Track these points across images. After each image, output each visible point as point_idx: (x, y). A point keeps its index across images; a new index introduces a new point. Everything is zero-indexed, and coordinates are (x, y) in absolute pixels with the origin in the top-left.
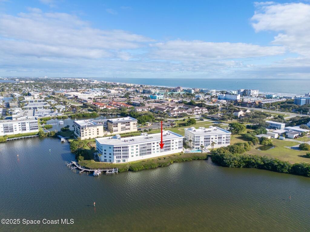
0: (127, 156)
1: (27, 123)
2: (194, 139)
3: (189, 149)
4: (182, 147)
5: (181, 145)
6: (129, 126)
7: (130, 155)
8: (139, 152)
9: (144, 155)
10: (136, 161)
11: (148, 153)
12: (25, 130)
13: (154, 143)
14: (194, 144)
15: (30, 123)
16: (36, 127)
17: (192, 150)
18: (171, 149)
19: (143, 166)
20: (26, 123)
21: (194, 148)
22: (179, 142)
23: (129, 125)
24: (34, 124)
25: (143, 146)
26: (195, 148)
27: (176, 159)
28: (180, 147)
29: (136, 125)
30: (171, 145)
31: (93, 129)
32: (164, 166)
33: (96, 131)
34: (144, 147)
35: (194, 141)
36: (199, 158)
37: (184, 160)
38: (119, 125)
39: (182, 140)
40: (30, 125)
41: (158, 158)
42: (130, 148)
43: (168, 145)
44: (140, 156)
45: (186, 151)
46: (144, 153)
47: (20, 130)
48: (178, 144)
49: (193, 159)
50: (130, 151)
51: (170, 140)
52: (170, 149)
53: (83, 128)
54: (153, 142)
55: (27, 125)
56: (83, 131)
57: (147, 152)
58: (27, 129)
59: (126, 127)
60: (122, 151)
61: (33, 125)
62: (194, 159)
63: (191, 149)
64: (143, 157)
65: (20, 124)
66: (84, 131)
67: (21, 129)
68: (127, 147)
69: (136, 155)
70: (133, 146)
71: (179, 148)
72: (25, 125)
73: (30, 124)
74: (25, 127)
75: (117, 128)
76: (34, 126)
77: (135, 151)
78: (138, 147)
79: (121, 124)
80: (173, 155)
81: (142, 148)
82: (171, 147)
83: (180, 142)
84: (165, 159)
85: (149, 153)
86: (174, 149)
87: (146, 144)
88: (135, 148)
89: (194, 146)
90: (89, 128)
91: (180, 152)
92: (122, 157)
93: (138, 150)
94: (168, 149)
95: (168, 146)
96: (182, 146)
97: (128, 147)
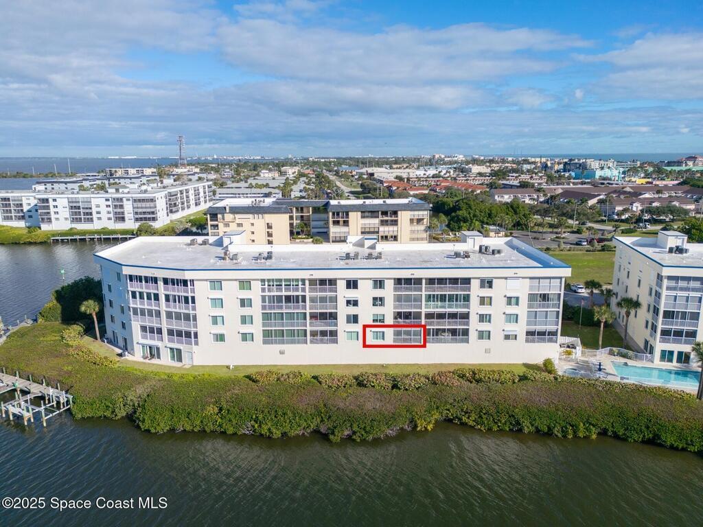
0: (188, 335)
1: (128, 200)
2: (658, 295)
3: (611, 353)
4: (554, 333)
5: (552, 318)
6: (395, 228)
7: (204, 328)
8: (258, 319)
9: (293, 342)
10: (236, 367)
11: (314, 334)
12: (123, 219)
13: (352, 284)
14: (654, 328)
15: (135, 201)
16: (149, 213)
17: (630, 362)
18: (473, 335)
19: (212, 410)
20: (124, 200)
21: (651, 352)
22: (532, 297)
23: (395, 223)
24: (144, 204)
25: (284, 293)
26: (657, 354)
27: (467, 406)
28: (542, 334)
29: (422, 227)
30: (475, 309)
31: (253, 224)
32: (349, 438)
33: (264, 230)
34: (288, 299)
35: (656, 311)
36: (657, 436)
37: (527, 428)
38: (354, 217)
39: (556, 289)
40: (134, 208)
41: (356, 373)
42: (202, 292)
43: (454, 310)
44: (265, 342)
45: (586, 366)
46: (292, 333)
47: (109, 219)
48: (522, 310)
49: (603, 433)
50: (203, 310)
51: (467, 281)
52: (466, 332)
53: (216, 214)
54: (352, 275)
55: (128, 207)
56: (217, 226)
57: (309, 329)
58: (126, 219)
59: (382, 229)
60: (162, 298)
61: (142, 208)
62: (616, 436)
63: (624, 356)
64: (282, 353)
65: (109, 203)
66: (221, 225)
67: (111, 215)
68: (185, 283)
69: (245, 337)
70: (216, 284)
71: (529, 333)
72: (121, 207)
73: (135, 205)
74: (122, 210)
75: (344, 229)
76: (144, 210)
77: (232, 311)
78: (255, 294)
79: (363, 217)
80: (462, 376)
81: (279, 298)
82: (474, 325)
83: (545, 297)
84: (395, 386)
85: (323, 333)
86: (497, 336)
87: (303, 281)
88: (231, 293)
89: (651, 342)
90: (237, 216)
91: (539, 360)
92: (165, 332)
93: (256, 311)
94: (454, 332)
95: (453, 316)
96: (552, 328)
97: (192, 281)
